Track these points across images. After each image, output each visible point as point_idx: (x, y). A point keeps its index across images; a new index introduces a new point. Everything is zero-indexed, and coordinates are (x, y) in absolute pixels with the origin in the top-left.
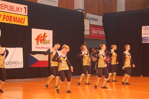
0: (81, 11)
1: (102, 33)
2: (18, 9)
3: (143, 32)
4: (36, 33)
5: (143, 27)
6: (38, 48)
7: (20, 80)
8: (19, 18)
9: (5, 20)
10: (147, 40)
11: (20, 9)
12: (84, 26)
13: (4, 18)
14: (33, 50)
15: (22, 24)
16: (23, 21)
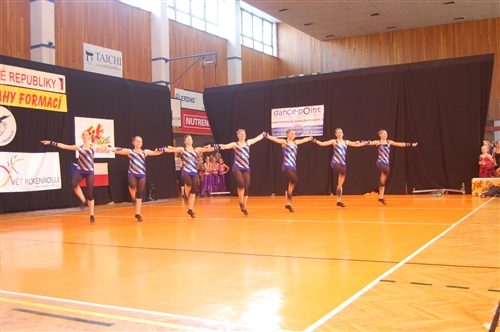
0: (164, 84)
1: (204, 123)
2: (48, 83)
3: (274, 119)
4: (82, 124)
5: (273, 111)
7: (57, 211)
8: (50, 99)
9: (23, 102)
10: (280, 132)
11: (51, 82)
12: (170, 111)
13: (21, 99)
15: (57, 110)
16: (57, 103)
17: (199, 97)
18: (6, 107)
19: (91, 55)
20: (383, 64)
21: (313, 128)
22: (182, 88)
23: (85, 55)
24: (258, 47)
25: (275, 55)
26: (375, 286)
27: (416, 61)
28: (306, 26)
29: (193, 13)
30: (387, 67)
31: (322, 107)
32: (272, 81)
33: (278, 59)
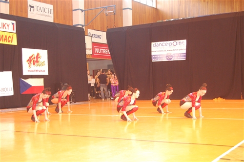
0: (81, 27)
1: (107, 51)
2: (4, 26)
3: (153, 49)
4: (27, 53)
5: (153, 44)
6: (31, 71)
7: (10, 110)
8: (6, 36)
10: (157, 58)
11: (6, 26)
12: (85, 44)
14: (24, 74)
15: (10, 43)
16: (10, 39)
17: (104, 35)
19: (33, 7)
20: (227, 12)
21: (179, 55)
22: (93, 29)
23: (29, 8)
25: (155, 7)
30: (229, 13)
31: (185, 41)
32: (152, 24)
33: (156, 9)
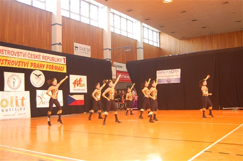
0: (109, 60)
2: (58, 60)
3: (158, 75)
5: (157, 71)
6: (75, 90)
8: (59, 67)
9: (48, 68)
10: (161, 81)
11: (60, 60)
12: (111, 72)
13: (47, 67)
14: (71, 92)
15: (62, 72)
16: (62, 69)
17: (124, 65)
18: (40, 70)
19: (77, 48)
20: (208, 50)
21: (176, 79)
22: (117, 62)
23: (75, 48)
24: (151, 43)
25: (159, 46)
26: (202, 154)
27: (223, 48)
28: (172, 33)
29: (122, 29)
30: (210, 51)
31: (180, 70)
32: (157, 58)
33: (160, 48)
